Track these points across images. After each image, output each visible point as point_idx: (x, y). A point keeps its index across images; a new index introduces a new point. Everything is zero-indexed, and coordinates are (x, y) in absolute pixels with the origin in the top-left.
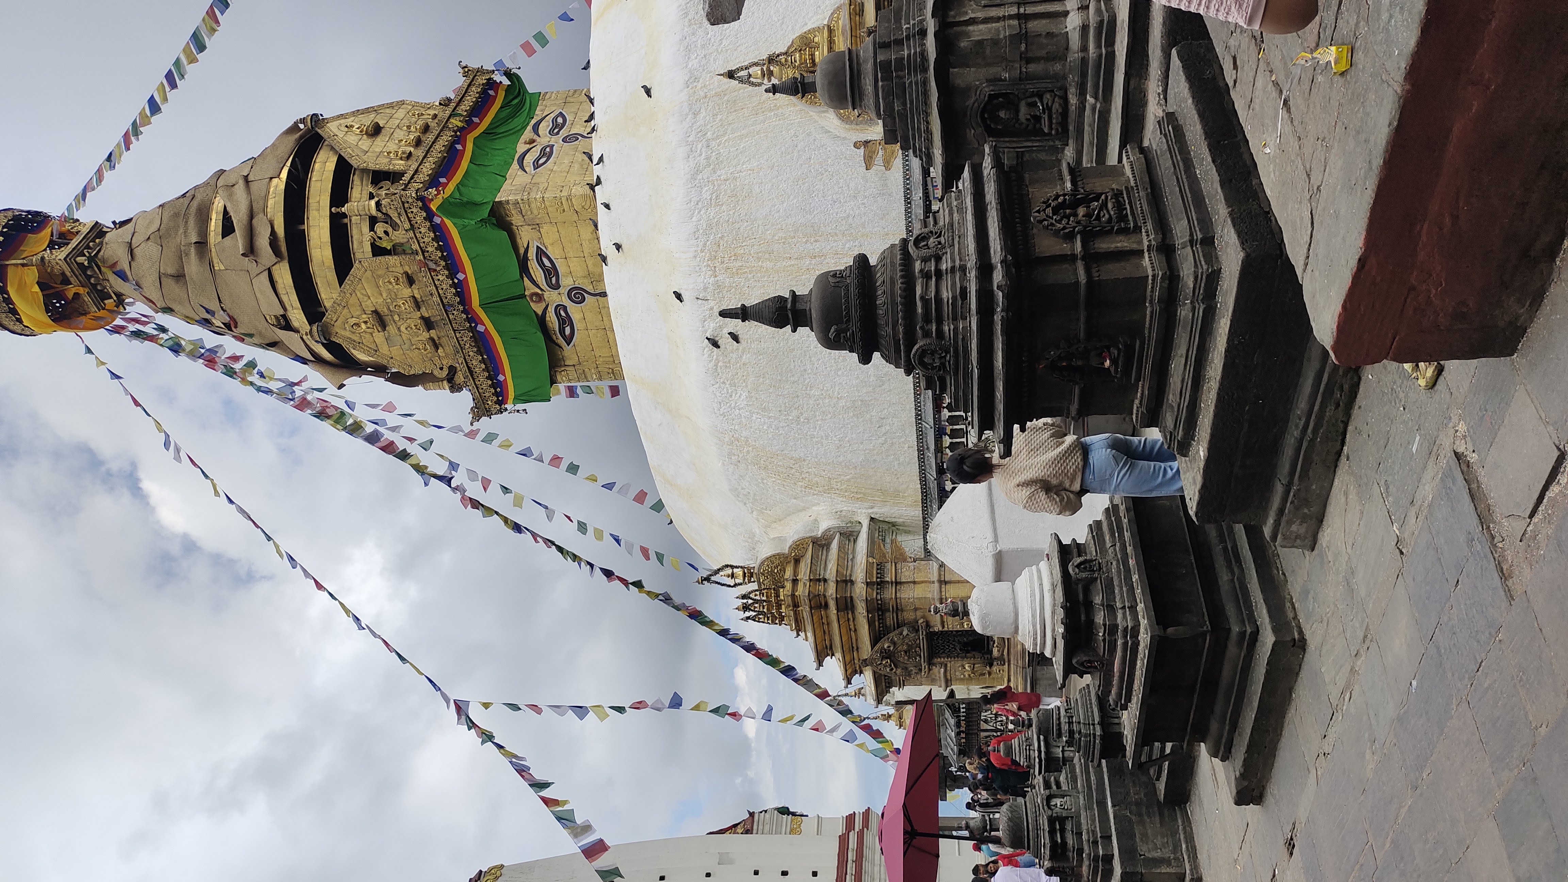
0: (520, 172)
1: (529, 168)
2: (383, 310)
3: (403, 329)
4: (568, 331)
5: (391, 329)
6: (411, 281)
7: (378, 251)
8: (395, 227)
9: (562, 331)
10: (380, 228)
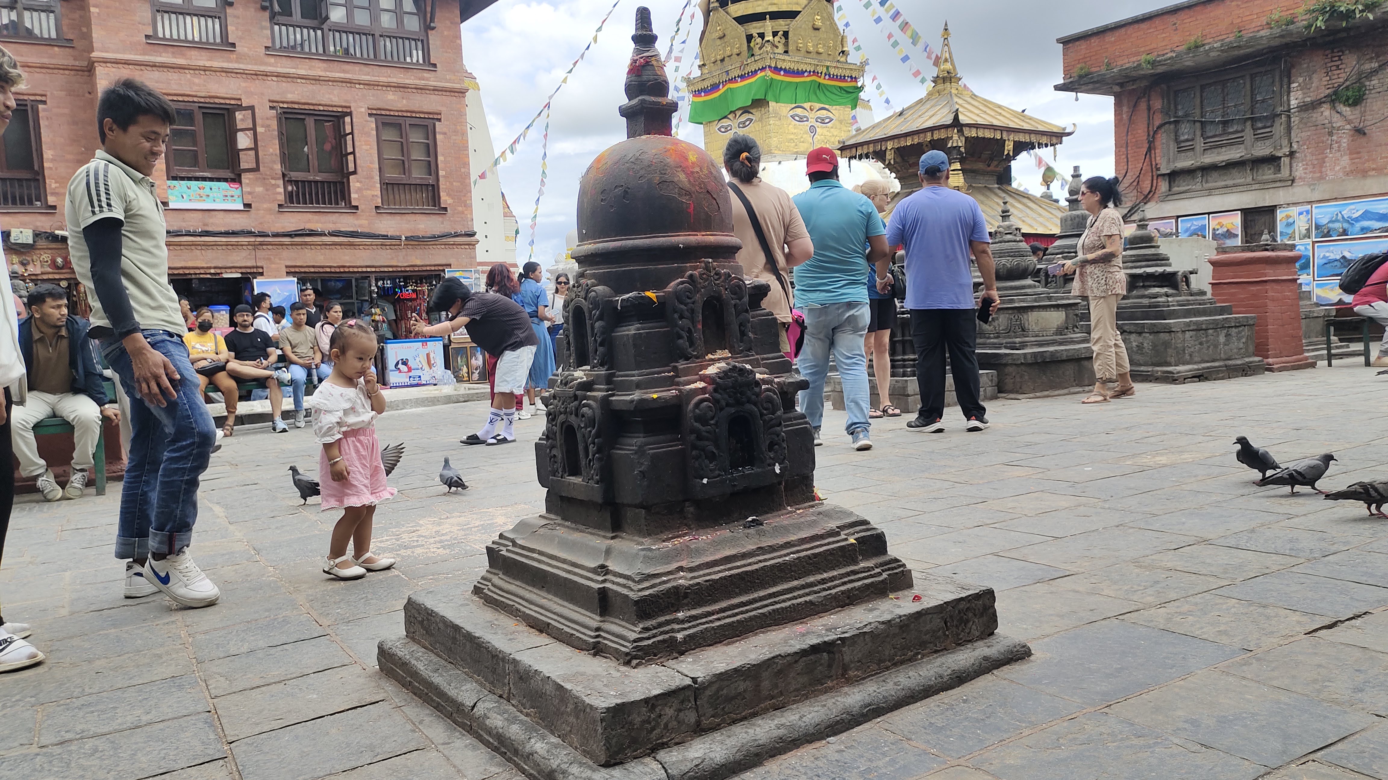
0: (789, 109)
1: (792, 113)
2: (726, 39)
3: (719, 47)
4: (723, 130)
5: (719, 42)
6: (738, 55)
7: (749, 38)
8: (760, 48)
9: (722, 127)
10: (759, 40)
